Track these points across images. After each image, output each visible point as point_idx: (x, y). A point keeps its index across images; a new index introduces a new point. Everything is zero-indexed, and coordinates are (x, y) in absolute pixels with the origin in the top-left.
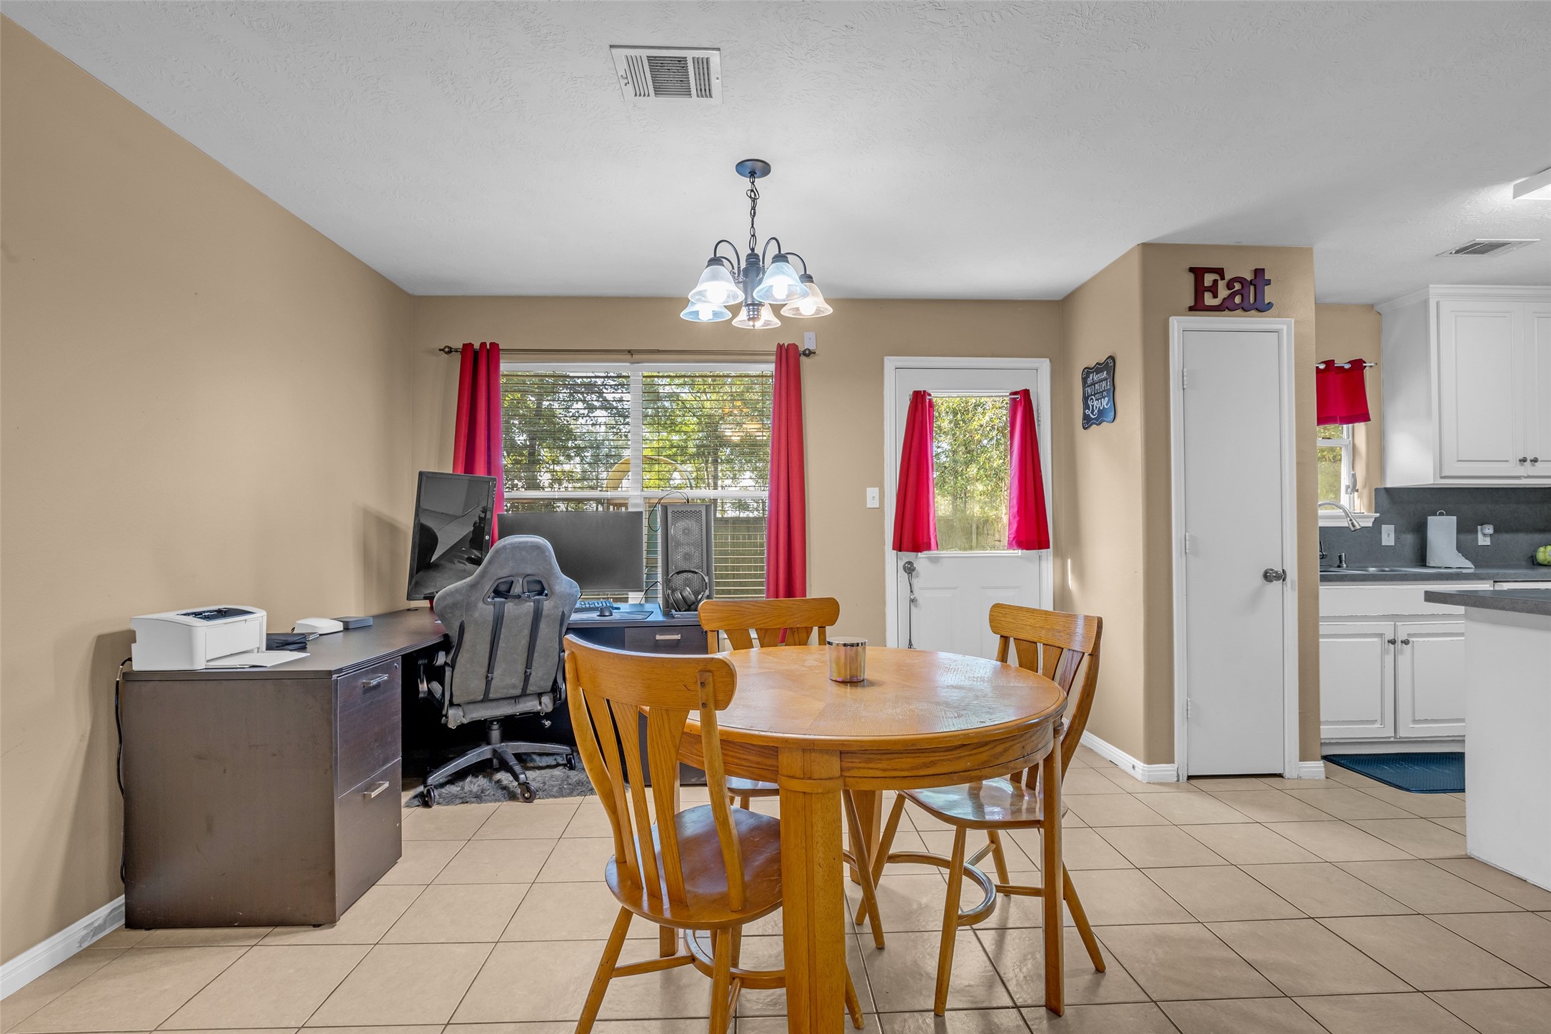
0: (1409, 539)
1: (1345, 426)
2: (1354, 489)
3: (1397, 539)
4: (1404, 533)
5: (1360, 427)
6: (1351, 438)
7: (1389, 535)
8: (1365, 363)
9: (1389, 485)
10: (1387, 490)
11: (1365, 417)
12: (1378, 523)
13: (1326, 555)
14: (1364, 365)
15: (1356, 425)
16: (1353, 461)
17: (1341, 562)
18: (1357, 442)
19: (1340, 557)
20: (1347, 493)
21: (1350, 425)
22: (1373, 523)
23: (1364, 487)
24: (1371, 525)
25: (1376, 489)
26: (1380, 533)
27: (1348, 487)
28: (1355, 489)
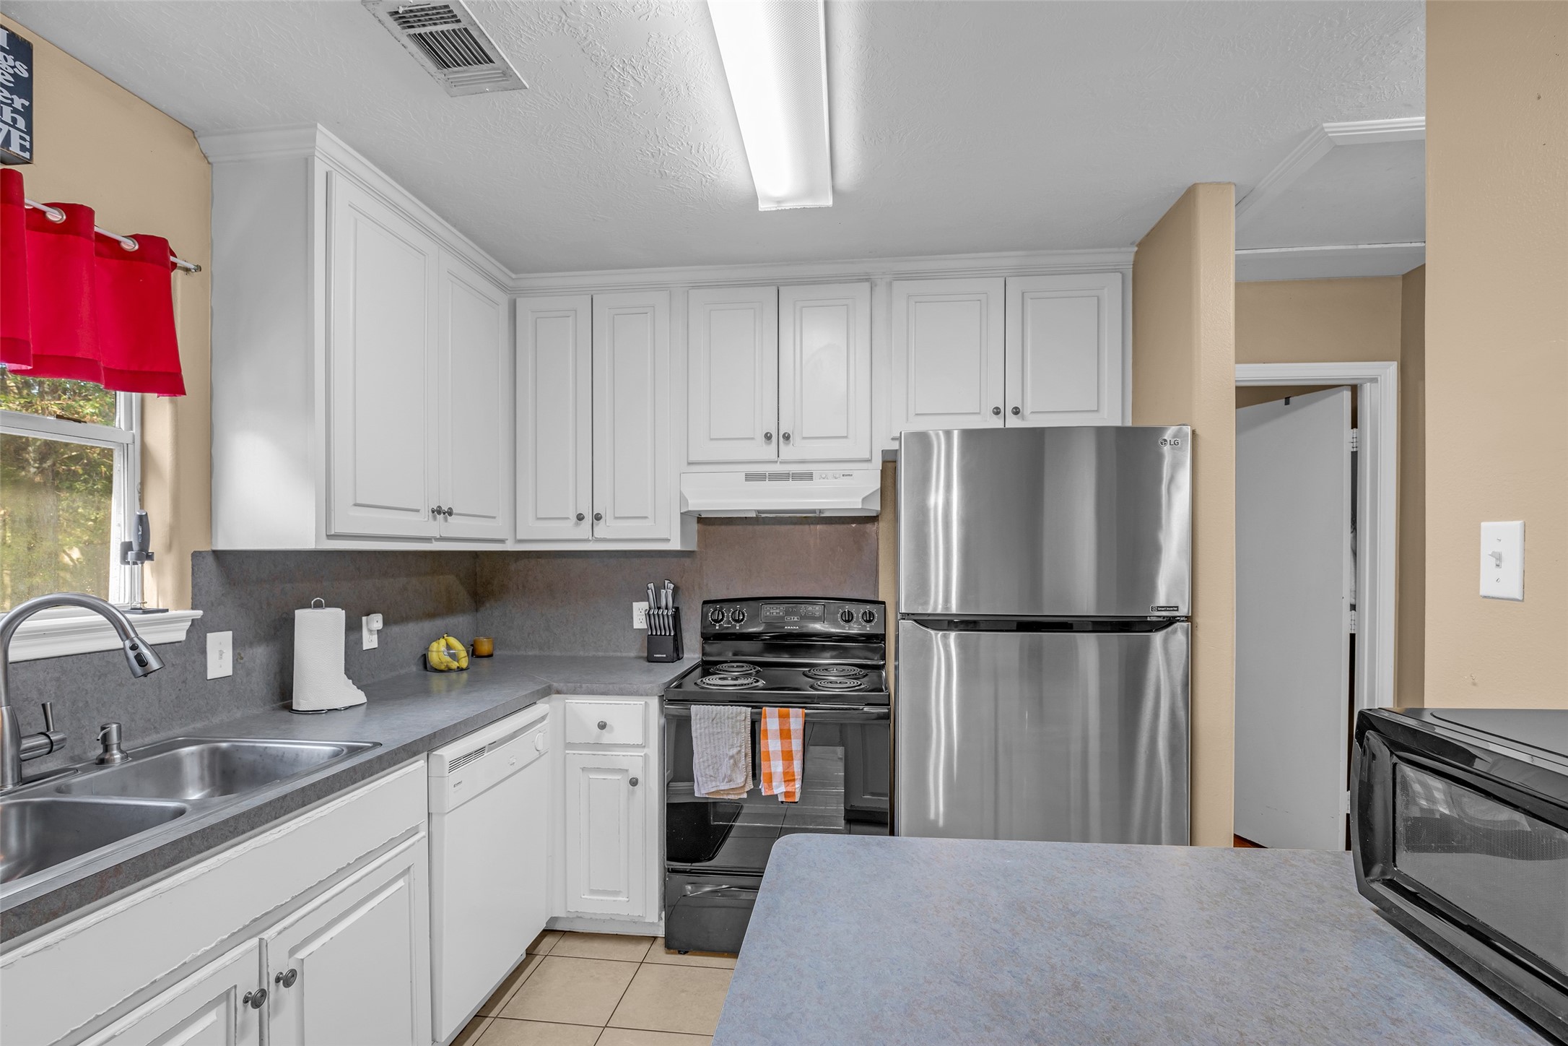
0: (261, 654)
1: (121, 395)
2: (140, 551)
3: (237, 659)
4: (251, 644)
5: (160, 408)
6: (136, 430)
7: (221, 653)
8: (174, 255)
9: (221, 545)
10: (217, 554)
11: (171, 384)
12: (198, 631)
13: (63, 740)
14: (172, 259)
15: (151, 397)
16: (143, 484)
17: (107, 748)
18: (151, 440)
19: (105, 740)
20: (124, 560)
21: (135, 396)
22: (188, 632)
23: (169, 547)
24: (182, 636)
25: (196, 555)
26: (204, 652)
27: (127, 547)
28: (144, 555)
